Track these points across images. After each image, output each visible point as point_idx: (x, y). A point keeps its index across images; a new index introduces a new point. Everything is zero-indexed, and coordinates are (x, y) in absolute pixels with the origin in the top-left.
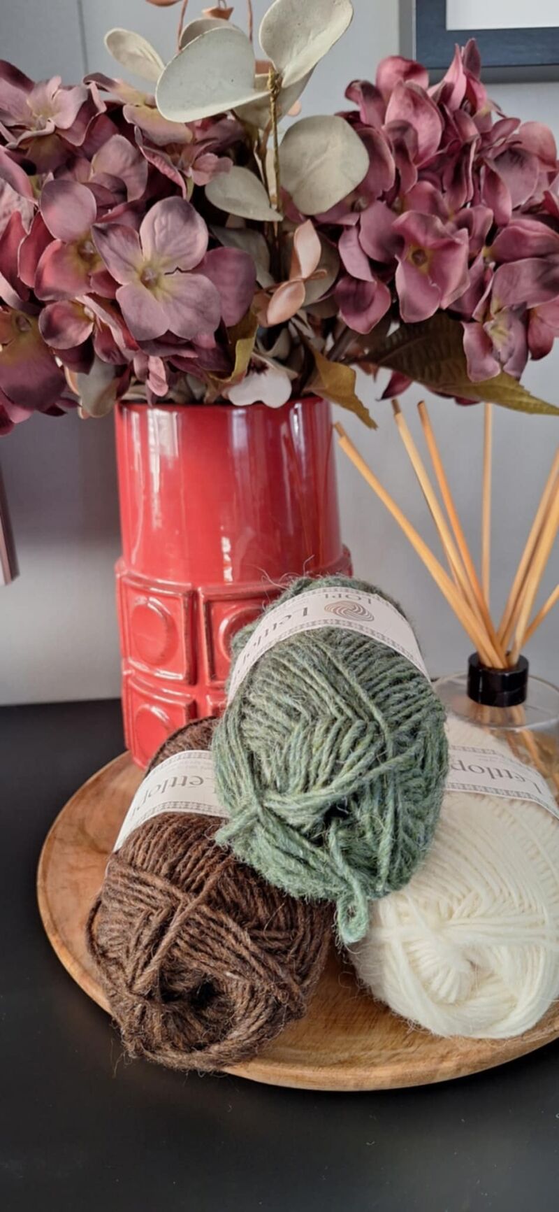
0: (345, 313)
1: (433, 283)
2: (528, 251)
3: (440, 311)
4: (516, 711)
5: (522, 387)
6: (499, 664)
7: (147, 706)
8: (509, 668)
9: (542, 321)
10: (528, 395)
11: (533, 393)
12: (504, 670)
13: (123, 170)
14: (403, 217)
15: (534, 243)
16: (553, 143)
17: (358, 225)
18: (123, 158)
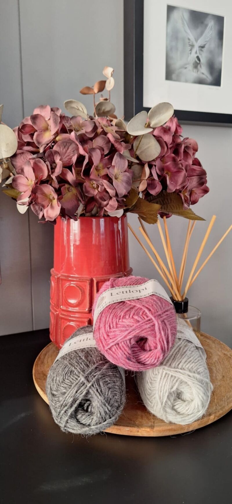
0: (149, 189)
1: (171, 182)
2: (195, 174)
3: (176, 190)
4: (185, 314)
5: (193, 212)
6: (180, 300)
7: (68, 323)
8: (182, 301)
9: (196, 193)
10: (194, 214)
11: (196, 214)
12: (181, 301)
13: (103, 145)
14: (168, 163)
15: (198, 172)
16: (197, 145)
17: (155, 166)
18: (103, 142)
